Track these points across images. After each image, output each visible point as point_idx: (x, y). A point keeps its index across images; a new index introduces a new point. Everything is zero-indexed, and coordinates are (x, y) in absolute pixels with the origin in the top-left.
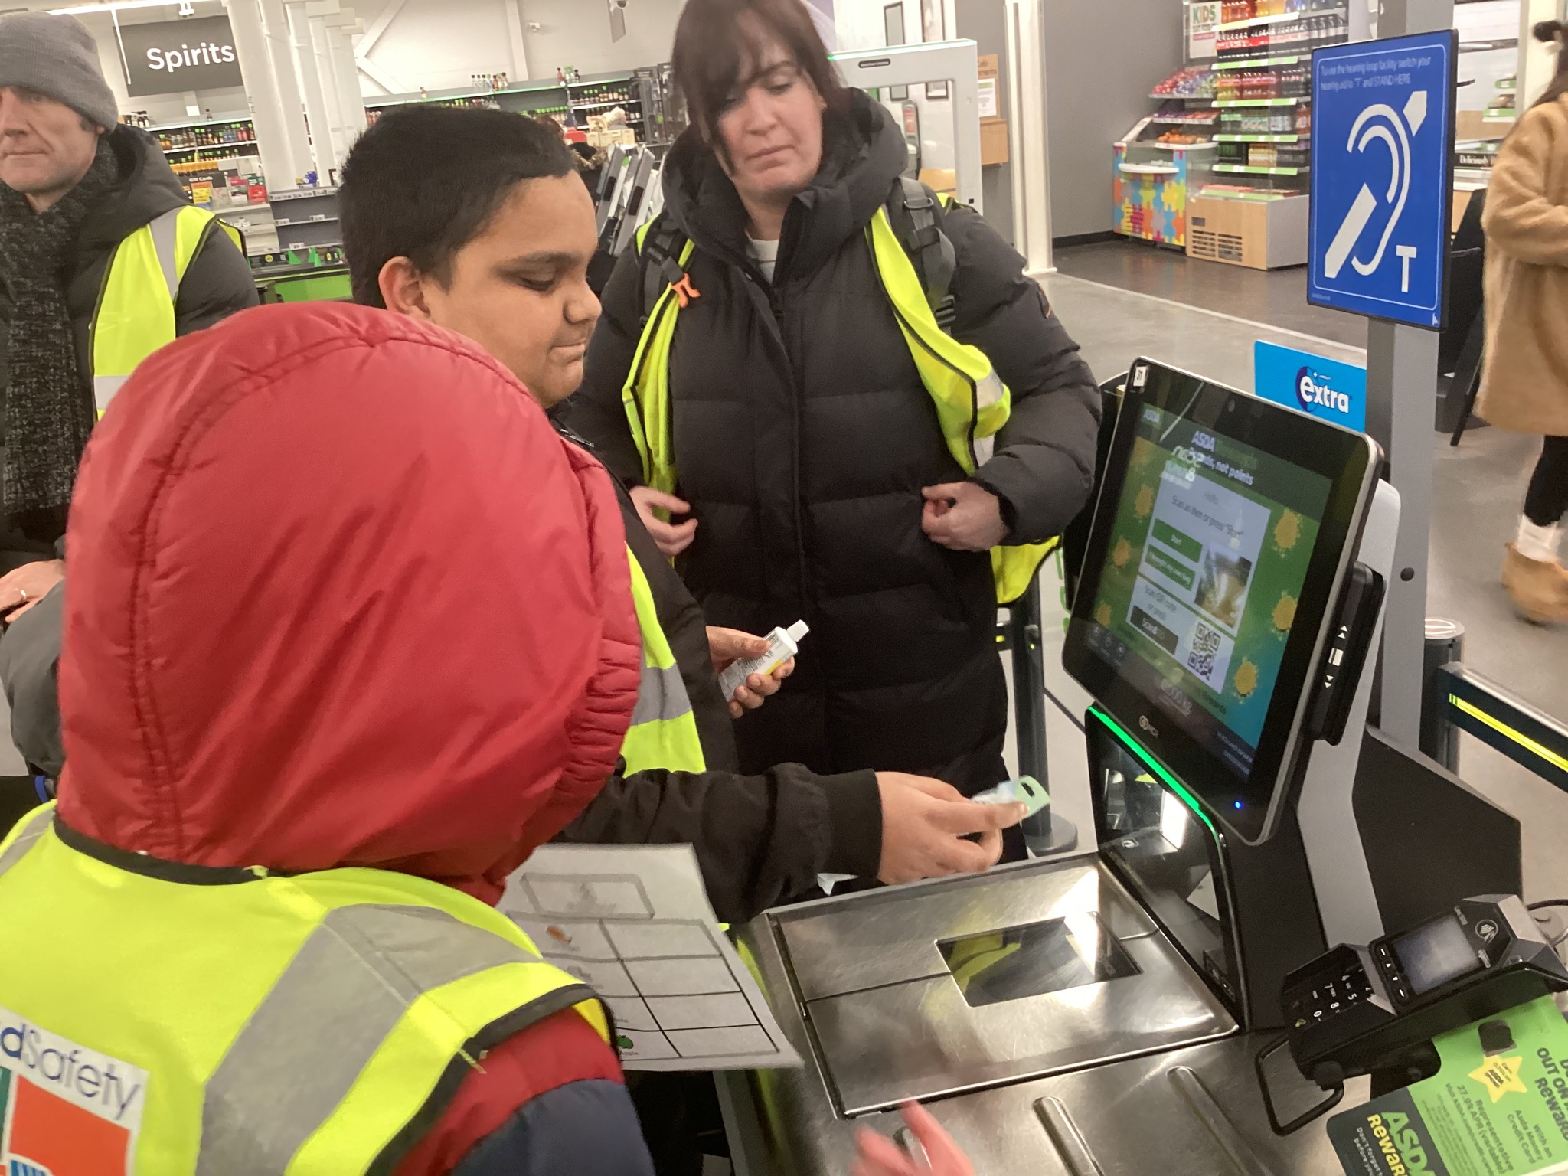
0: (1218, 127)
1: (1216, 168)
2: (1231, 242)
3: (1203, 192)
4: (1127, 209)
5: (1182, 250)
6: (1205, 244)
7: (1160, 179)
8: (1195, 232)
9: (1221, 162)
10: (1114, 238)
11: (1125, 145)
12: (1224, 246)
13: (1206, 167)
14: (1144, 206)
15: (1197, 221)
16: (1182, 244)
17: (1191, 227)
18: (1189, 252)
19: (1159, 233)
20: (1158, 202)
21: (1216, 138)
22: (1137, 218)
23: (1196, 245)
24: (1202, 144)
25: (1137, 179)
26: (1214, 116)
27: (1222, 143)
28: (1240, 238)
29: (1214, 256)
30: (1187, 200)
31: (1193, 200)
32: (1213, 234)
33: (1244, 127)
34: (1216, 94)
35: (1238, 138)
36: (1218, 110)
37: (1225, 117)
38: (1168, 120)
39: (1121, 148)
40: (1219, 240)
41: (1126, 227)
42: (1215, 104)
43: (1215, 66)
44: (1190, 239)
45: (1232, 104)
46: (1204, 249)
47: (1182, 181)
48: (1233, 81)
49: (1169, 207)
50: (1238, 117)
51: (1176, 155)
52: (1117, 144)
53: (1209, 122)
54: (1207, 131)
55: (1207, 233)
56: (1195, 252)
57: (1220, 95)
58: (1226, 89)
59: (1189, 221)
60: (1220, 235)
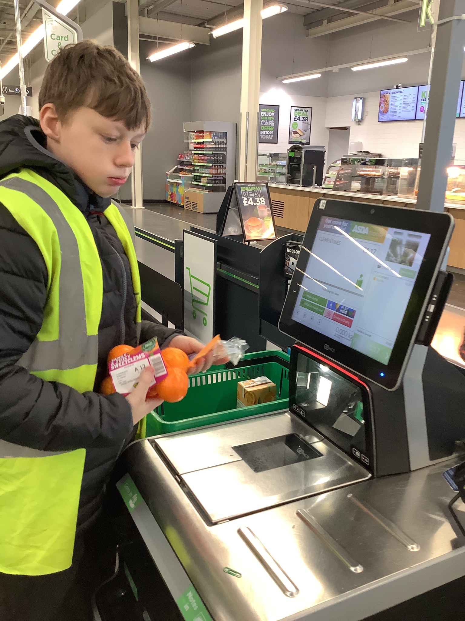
0: (194, 171)
1: (193, 183)
2: (195, 205)
3: (189, 189)
4: (169, 193)
5: (183, 207)
6: (189, 205)
7: (178, 184)
8: (186, 201)
9: (194, 181)
10: (165, 202)
11: (169, 173)
12: (193, 206)
13: (191, 182)
14: (174, 193)
15: (187, 198)
16: (183, 205)
17: (185, 200)
18: (185, 208)
19: (177, 201)
20: (177, 191)
21: (193, 174)
22: (172, 196)
23: (186, 205)
24: (190, 175)
25: (172, 183)
26: (193, 167)
27: (194, 175)
28: (197, 204)
29: (191, 209)
30: (184, 191)
31: (186, 192)
32: (191, 202)
33: (200, 171)
34: (193, 161)
35: (198, 174)
36: (194, 165)
37: (196, 168)
38: (182, 167)
39: (168, 174)
40: (192, 204)
41: (169, 199)
42: (193, 163)
43: (193, 152)
44: (185, 203)
45: (197, 164)
46: (189, 206)
47: (183, 186)
48: (197, 157)
49: (180, 193)
50: (198, 168)
51: (182, 177)
52: (167, 173)
53: (192, 169)
54: (190, 171)
55: (189, 202)
56: (186, 207)
57: (194, 161)
58: (196, 159)
59: (185, 198)
60: (192, 202)
